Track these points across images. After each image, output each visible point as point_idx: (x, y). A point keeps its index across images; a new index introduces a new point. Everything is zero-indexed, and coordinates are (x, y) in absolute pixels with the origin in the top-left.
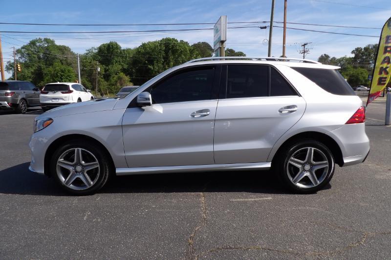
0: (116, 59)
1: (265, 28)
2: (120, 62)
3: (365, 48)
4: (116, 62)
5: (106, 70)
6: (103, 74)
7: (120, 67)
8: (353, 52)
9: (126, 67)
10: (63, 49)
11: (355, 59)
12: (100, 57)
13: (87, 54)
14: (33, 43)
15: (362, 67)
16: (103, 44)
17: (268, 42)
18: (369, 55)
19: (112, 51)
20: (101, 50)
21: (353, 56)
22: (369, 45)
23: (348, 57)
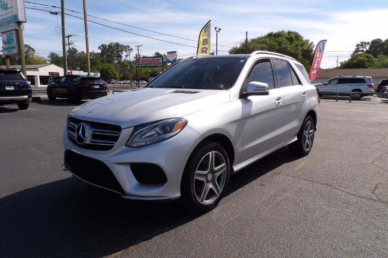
1: (56, 13)
3: (109, 46)
8: (99, 47)
11: (102, 54)
15: (109, 62)
17: (61, 31)
18: (113, 52)
21: (100, 51)
22: (112, 44)
23: (95, 52)
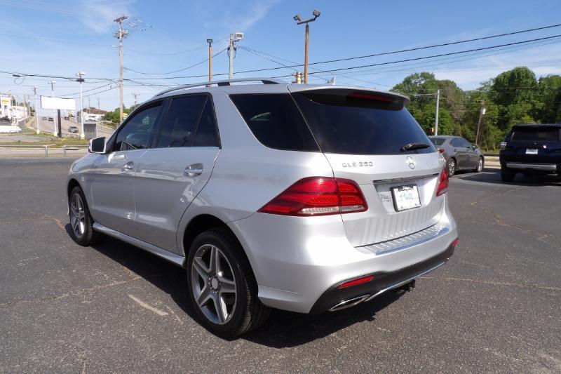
0: (523, 94)
2: (529, 99)
4: (523, 99)
5: (502, 113)
6: (498, 119)
7: (530, 107)
9: (540, 105)
10: (446, 85)
12: (498, 93)
13: (481, 89)
14: (407, 81)
16: (503, 74)
19: (518, 82)
20: (498, 82)
